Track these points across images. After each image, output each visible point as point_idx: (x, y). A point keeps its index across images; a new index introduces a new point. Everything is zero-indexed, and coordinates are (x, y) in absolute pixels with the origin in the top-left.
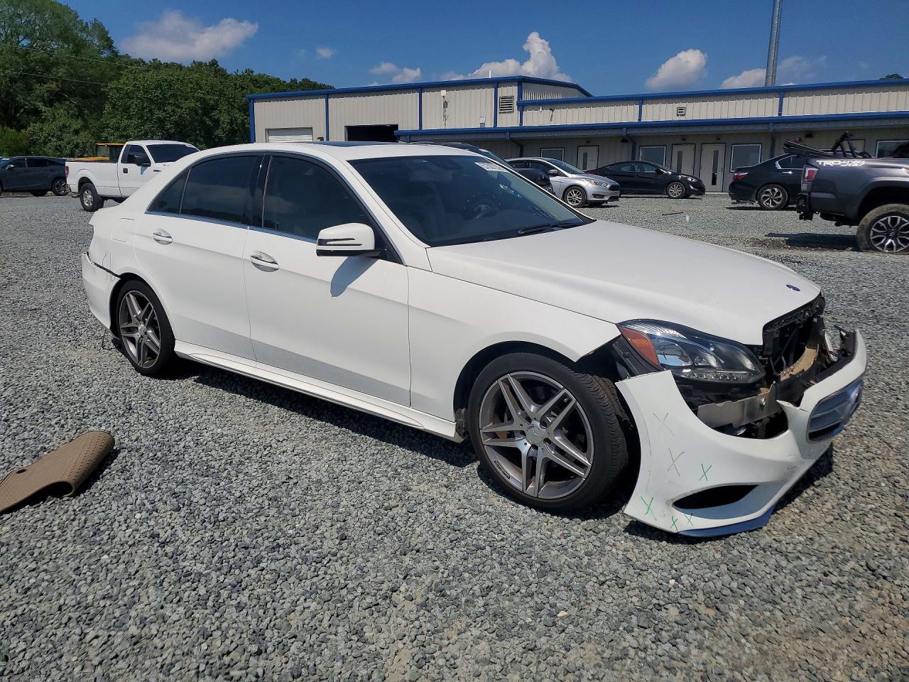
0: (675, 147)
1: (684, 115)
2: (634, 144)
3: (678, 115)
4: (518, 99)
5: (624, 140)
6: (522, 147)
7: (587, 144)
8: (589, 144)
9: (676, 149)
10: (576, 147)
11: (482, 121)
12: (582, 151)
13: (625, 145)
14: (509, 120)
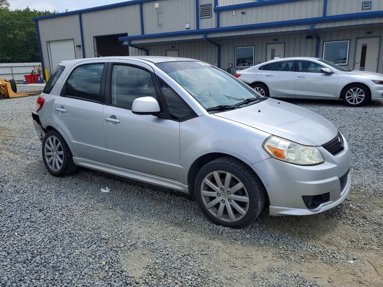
0: (359, 40)
1: (370, 9)
2: (318, 39)
3: (363, 9)
4: (215, 6)
5: (309, 35)
6: (219, 46)
7: (275, 42)
8: (277, 42)
9: (361, 43)
10: (265, 45)
11: (187, 26)
12: (270, 47)
13: (309, 41)
14: (208, 23)
